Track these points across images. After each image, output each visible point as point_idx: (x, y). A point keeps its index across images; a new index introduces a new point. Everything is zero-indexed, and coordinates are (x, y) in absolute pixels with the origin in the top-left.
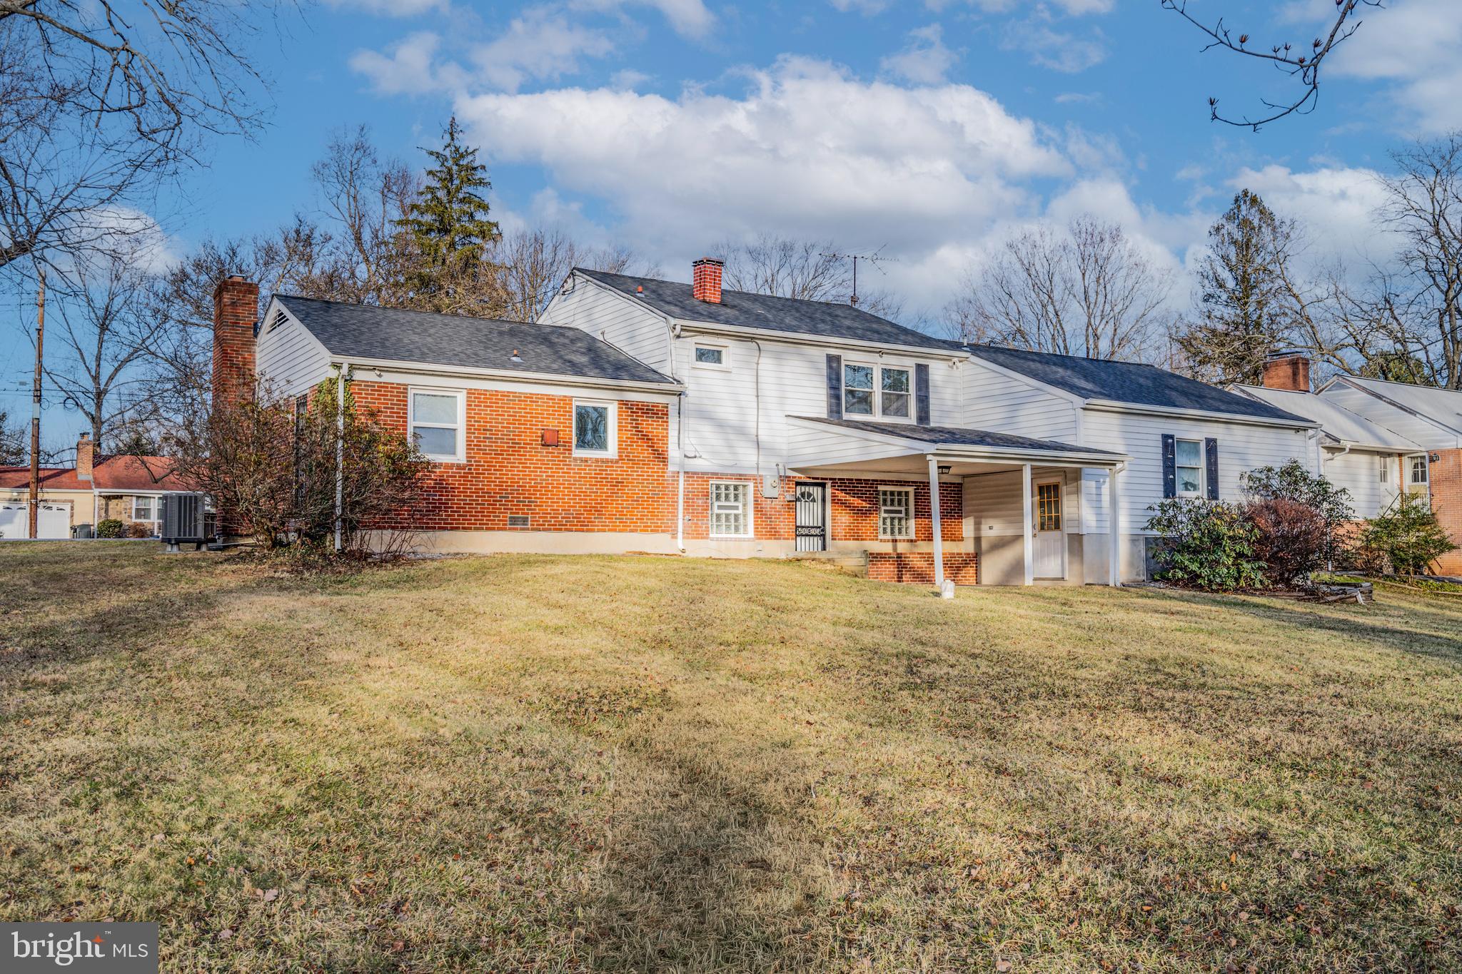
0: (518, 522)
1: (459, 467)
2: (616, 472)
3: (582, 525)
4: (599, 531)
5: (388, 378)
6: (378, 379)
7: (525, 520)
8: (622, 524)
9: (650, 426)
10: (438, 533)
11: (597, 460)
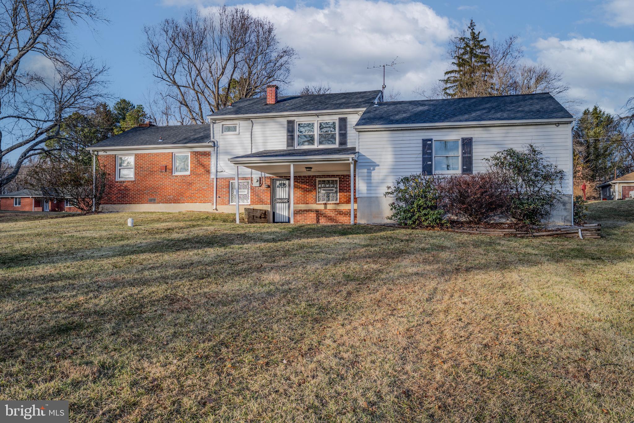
0: (152, 201)
1: (132, 182)
2: (189, 179)
3: (176, 201)
4: (182, 203)
5: (109, 153)
6: (106, 154)
7: (155, 200)
8: (192, 199)
9: (203, 159)
10: (125, 205)
11: (181, 176)
